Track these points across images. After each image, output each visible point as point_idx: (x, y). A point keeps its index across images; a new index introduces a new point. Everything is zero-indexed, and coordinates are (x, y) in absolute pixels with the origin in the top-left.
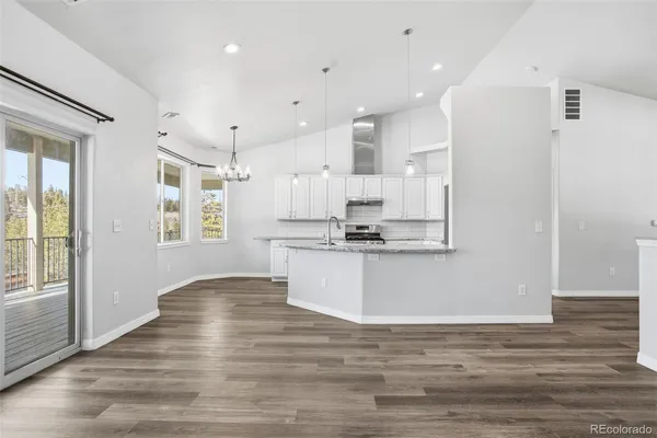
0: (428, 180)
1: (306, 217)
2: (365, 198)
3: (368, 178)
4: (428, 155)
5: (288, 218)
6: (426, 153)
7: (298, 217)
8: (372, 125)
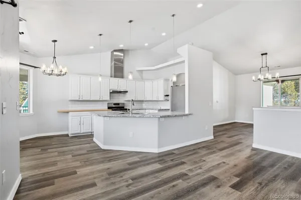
0: (146, 82)
1: (88, 99)
2: (119, 90)
3: (120, 80)
4: (144, 72)
5: (77, 99)
6: (142, 71)
7: (84, 99)
8: (122, 55)
